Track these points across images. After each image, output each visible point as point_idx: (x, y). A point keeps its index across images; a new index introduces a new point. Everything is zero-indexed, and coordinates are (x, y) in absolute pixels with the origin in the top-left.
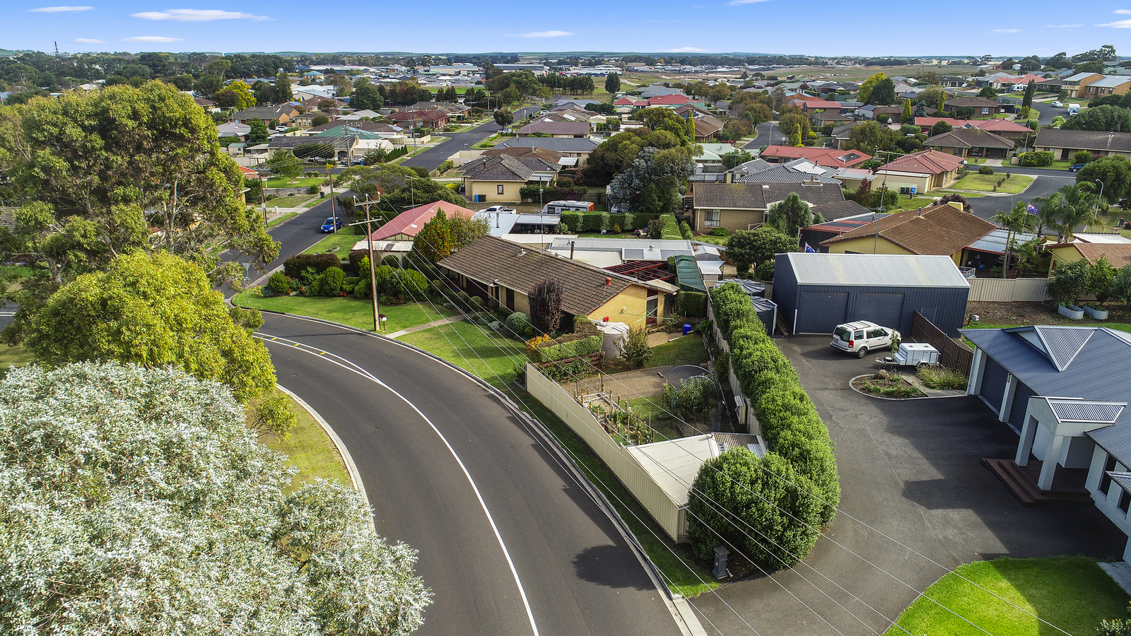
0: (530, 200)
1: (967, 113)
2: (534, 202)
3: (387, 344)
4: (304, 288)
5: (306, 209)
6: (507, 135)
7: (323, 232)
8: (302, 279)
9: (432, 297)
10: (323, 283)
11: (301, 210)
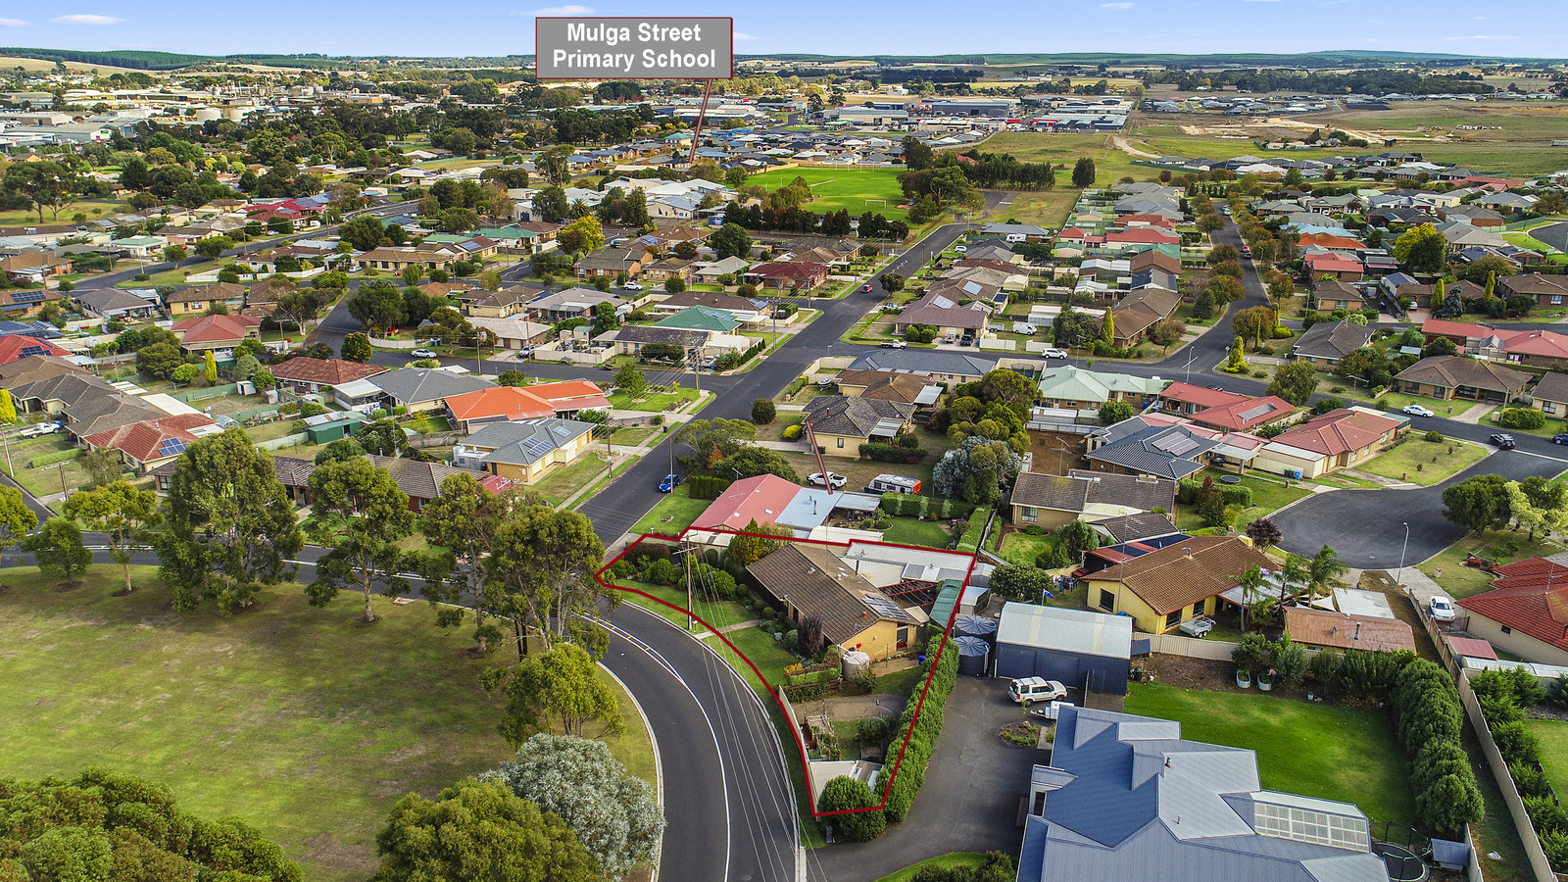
0: (869, 457)
1: (1522, 304)
2: (873, 459)
3: (694, 644)
4: (639, 574)
5: (648, 450)
6: (890, 312)
7: (661, 491)
8: (637, 565)
9: (738, 597)
10: (654, 573)
11: (642, 450)
